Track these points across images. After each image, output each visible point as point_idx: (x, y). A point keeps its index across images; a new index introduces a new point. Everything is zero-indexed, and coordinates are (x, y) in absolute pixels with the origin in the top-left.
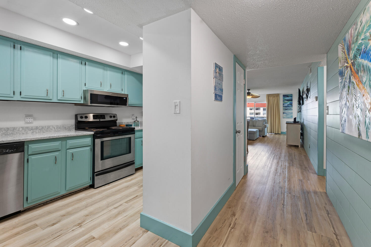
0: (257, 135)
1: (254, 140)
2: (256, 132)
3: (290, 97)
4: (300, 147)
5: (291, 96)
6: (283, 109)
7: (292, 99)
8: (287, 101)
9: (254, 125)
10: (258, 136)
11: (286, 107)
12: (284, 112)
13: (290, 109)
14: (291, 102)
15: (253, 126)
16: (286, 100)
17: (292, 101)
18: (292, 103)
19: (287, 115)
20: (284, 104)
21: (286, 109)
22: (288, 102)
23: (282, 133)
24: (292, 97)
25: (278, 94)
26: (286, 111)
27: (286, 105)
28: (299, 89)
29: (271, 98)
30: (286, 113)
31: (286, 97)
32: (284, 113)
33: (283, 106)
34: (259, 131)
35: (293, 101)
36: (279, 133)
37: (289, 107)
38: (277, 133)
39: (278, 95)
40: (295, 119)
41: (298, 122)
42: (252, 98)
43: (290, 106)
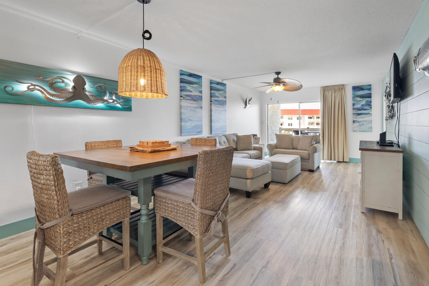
0: (298, 169)
1: (285, 184)
2: (293, 163)
3: (366, 91)
4: (400, 217)
5: (368, 87)
6: (353, 114)
7: (371, 94)
8: (361, 99)
9: (295, 146)
10: (299, 171)
11: (359, 109)
12: (355, 119)
13: (367, 114)
14: (369, 99)
15: (293, 149)
16: (358, 96)
17: (370, 97)
18: (371, 102)
19: (360, 125)
20: (354, 105)
21: (359, 114)
22: (363, 100)
23: (351, 161)
24: (370, 89)
25: (343, 85)
26: (359, 119)
27: (358, 106)
28: (395, 55)
29: (330, 93)
30: (359, 122)
31: (359, 91)
32: (354, 121)
33: (353, 109)
34: (303, 159)
35: (372, 98)
36: (344, 161)
37: (366, 110)
38: (342, 161)
39: (342, 87)
40: (383, 136)
41: (391, 144)
42: (284, 90)
43: (367, 107)
